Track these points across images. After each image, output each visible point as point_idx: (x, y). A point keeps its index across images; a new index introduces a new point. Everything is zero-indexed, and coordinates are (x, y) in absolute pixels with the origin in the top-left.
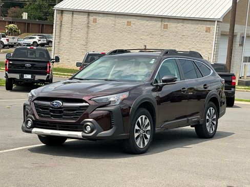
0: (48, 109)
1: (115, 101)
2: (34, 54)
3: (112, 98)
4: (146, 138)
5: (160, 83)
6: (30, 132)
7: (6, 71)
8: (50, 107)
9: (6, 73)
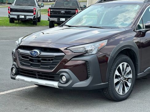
0: (28, 58)
1: (92, 50)
2: (68, 4)
3: (88, 47)
4: (127, 86)
5: (143, 28)
6: (14, 79)
7: (49, 16)
8: (29, 56)
9: (48, 18)
